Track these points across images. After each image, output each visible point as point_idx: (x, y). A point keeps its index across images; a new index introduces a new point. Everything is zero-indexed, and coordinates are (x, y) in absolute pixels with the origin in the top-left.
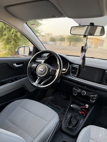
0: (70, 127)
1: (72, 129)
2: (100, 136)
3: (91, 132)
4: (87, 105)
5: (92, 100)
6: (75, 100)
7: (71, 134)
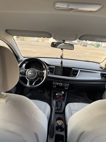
0: (59, 108)
1: (60, 109)
2: (76, 107)
3: (71, 107)
4: (63, 92)
5: (66, 88)
6: (54, 91)
7: (60, 112)
